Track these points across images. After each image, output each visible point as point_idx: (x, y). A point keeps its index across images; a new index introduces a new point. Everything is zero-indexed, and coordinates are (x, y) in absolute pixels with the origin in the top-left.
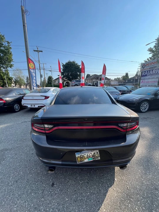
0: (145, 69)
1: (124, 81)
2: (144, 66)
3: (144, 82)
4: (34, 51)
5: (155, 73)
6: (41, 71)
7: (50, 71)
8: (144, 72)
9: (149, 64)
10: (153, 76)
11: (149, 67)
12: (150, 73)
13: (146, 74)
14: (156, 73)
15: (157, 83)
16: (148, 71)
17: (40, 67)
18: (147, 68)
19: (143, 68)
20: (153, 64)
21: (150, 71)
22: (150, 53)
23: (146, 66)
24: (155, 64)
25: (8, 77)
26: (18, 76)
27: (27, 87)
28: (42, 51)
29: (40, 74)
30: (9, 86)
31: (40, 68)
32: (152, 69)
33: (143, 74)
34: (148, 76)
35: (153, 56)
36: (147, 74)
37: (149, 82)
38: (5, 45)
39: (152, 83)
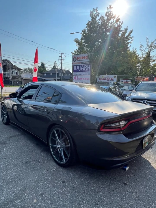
0: (77, 63)
1: (42, 75)
2: (75, 59)
3: (77, 78)
5: (86, 69)
8: (76, 66)
9: (80, 58)
10: (85, 73)
11: (80, 62)
12: (82, 68)
13: (77, 68)
14: (88, 69)
15: (90, 80)
16: (79, 66)
18: (78, 62)
19: (74, 61)
20: (83, 59)
21: (81, 66)
22: (77, 45)
23: (77, 60)
24: (86, 59)
32: (83, 64)
33: (74, 68)
34: (80, 71)
35: (79, 49)
36: (79, 68)
37: (82, 79)
39: (85, 80)
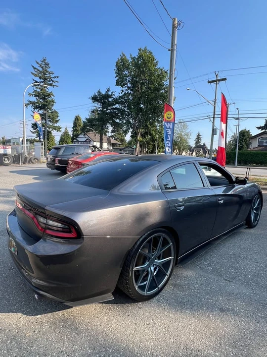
4: (209, 82)
6: (215, 120)
7: (237, 119)
17: (214, 112)
25: (161, 137)
26: (178, 134)
27: (192, 154)
28: (225, 79)
29: (213, 127)
30: (159, 151)
31: (214, 115)
38: (166, 86)
